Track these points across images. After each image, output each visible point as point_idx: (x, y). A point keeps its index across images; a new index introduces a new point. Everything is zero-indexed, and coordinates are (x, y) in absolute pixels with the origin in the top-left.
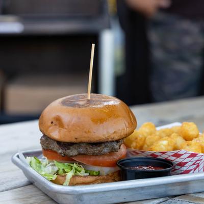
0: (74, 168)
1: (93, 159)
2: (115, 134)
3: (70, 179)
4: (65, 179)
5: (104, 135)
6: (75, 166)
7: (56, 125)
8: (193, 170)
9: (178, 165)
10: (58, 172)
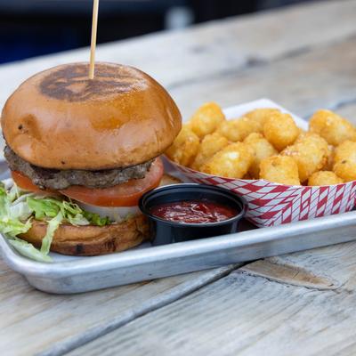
0: (62, 210)
1: (96, 194)
2: (135, 154)
3: (55, 232)
4: (46, 231)
5: (114, 156)
6: (64, 205)
7: (27, 132)
8: (281, 213)
9: (253, 202)
10: (33, 214)
